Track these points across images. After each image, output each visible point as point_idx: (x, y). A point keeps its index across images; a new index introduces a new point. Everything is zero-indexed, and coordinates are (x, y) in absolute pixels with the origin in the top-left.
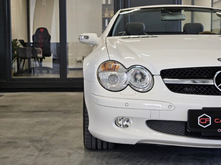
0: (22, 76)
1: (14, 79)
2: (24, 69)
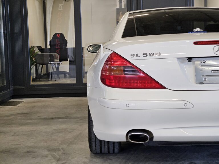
2: (42, 74)
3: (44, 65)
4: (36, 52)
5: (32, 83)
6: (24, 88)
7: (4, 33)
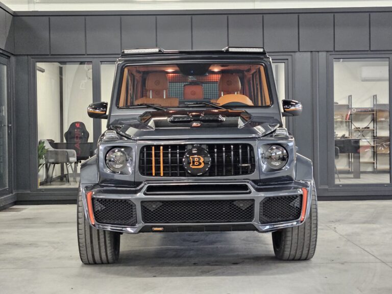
0: (51, 185)
1: (41, 190)
2: (54, 177)
3: (56, 165)
4: (46, 148)
5: (40, 187)
6: (29, 192)
7: (8, 126)
